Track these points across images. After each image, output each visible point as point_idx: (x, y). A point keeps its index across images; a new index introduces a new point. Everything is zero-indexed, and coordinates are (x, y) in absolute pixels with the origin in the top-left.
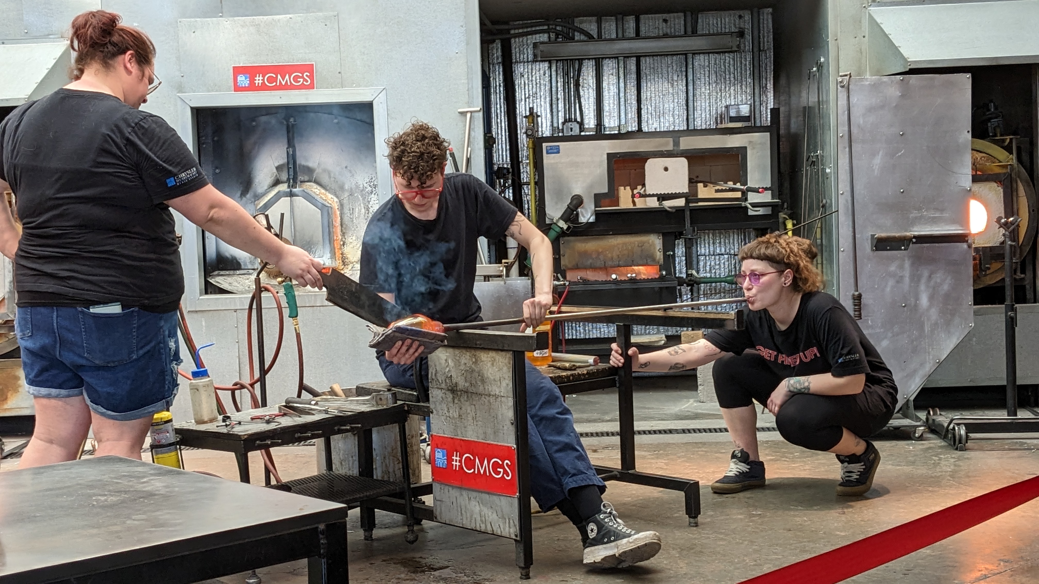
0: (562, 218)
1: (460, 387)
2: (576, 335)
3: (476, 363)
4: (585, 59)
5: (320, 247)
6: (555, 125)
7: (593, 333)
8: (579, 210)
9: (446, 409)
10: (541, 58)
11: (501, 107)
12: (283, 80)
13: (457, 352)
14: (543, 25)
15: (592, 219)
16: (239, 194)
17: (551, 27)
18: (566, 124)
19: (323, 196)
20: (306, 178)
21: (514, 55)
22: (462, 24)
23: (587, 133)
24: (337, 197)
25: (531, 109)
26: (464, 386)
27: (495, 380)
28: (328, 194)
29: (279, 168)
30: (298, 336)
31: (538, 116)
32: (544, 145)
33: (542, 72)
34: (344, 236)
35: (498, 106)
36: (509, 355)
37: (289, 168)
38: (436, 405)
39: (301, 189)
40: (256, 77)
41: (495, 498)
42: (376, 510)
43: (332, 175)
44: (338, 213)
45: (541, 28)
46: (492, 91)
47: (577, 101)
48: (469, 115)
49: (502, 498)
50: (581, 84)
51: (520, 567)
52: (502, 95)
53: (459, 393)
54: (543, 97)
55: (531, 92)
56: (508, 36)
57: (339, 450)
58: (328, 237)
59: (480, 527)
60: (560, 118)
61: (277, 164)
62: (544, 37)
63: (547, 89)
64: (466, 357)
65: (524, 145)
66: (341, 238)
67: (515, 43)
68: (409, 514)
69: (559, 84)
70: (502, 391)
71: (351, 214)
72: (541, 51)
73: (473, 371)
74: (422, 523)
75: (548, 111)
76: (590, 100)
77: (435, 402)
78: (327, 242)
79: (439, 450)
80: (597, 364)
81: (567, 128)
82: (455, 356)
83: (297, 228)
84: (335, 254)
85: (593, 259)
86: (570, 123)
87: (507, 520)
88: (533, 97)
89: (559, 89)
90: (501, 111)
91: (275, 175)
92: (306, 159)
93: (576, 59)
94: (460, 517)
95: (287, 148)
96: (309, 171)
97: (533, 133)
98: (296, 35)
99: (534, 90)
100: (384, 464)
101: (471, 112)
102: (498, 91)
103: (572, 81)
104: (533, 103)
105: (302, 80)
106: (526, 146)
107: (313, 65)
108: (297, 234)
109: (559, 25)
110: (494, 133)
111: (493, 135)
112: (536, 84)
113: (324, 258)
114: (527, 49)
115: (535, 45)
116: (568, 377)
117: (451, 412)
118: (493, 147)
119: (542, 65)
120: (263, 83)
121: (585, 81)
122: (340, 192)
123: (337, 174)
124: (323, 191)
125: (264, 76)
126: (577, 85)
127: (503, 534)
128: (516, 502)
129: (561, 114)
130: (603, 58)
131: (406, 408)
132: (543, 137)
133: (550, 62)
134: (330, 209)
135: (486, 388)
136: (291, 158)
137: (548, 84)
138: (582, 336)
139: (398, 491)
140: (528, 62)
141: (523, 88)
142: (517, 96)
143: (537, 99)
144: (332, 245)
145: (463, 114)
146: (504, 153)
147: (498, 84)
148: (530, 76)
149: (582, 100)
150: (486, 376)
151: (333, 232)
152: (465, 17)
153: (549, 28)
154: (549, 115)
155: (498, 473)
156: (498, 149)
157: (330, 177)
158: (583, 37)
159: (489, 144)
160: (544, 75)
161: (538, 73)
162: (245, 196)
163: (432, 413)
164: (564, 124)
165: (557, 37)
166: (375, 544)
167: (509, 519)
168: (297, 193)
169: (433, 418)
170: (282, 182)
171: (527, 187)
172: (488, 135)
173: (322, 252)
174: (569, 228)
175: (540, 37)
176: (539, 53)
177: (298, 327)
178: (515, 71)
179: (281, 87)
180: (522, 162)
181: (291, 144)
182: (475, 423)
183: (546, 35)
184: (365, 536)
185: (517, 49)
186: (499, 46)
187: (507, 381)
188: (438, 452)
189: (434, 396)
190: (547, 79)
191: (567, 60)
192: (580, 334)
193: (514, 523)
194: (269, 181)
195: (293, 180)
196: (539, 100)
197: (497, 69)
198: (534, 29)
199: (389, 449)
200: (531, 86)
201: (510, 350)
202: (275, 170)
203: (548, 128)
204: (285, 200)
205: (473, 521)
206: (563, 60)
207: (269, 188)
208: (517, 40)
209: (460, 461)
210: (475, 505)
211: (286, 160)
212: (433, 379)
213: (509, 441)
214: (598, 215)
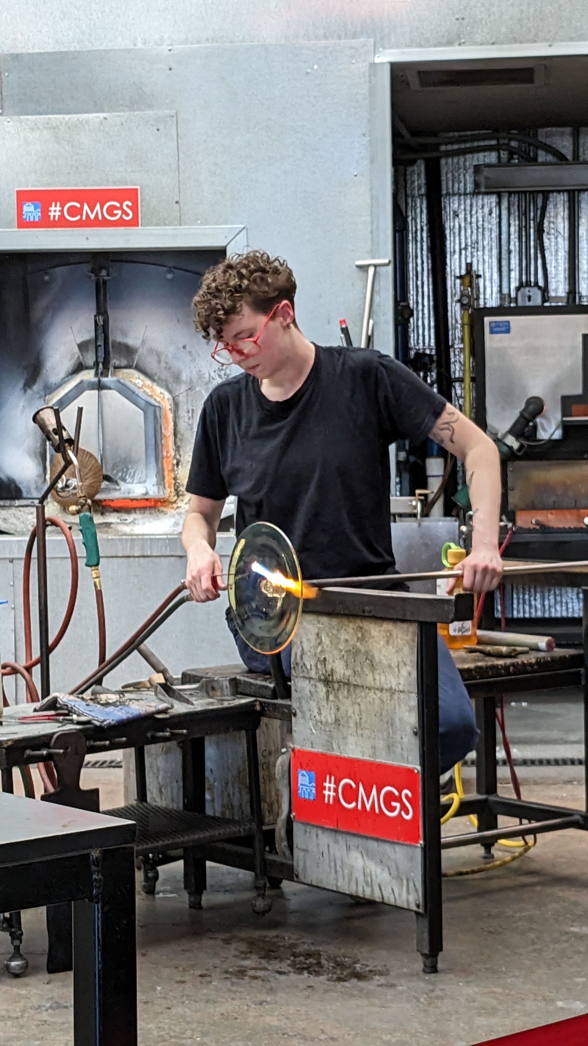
0: (511, 431)
1: (337, 677)
2: (530, 613)
3: (362, 639)
4: (552, 192)
5: (142, 466)
6: (505, 291)
7: (556, 610)
8: (538, 420)
9: (316, 710)
10: (486, 188)
11: (423, 263)
12: (92, 212)
13: (335, 622)
14: (490, 139)
15: (558, 435)
16: (21, 384)
17: (502, 142)
18: (522, 289)
19: (148, 390)
20: (124, 362)
21: (444, 183)
22: (364, 131)
23: (553, 304)
24: (170, 392)
25: (469, 266)
26: (344, 674)
27: (390, 666)
28: (155, 386)
29: (82, 346)
30: (99, 594)
31: (478, 276)
32: (487, 320)
33: (486, 210)
34: (179, 451)
35: (419, 261)
36: (413, 628)
37: (97, 347)
38: (300, 703)
39: (114, 379)
40: (51, 206)
41: (387, 848)
42: (209, 864)
43: (163, 358)
44: (170, 416)
45: (487, 143)
46: (410, 238)
47: (539, 255)
48: (371, 271)
49: (398, 848)
50: (546, 229)
51: (423, 955)
52: (425, 244)
53: (336, 686)
54: (487, 249)
55: (469, 240)
56: (435, 154)
57: (158, 770)
58: (154, 453)
59: (364, 891)
60: (512, 280)
61: (79, 340)
62: (492, 158)
63: (493, 236)
64: (348, 630)
65: (456, 321)
66: (173, 454)
67: (446, 165)
68: (258, 871)
69: (512, 229)
70: (402, 682)
71: (189, 418)
72: (487, 178)
73: (357, 652)
74: (282, 885)
75: (495, 269)
76: (560, 254)
77: (299, 699)
78: (153, 459)
79: (304, 772)
80: (552, 648)
81: (523, 296)
82: (332, 628)
83: (108, 437)
84: (164, 478)
85: (557, 496)
86: (527, 289)
87: (405, 882)
88: (472, 248)
89: (512, 237)
90: (423, 269)
91: (76, 356)
92: (125, 334)
93: (538, 192)
94: (333, 876)
95: (95, 316)
96: (128, 351)
97: (470, 301)
98: (112, 144)
99: (474, 237)
100: (226, 793)
101: (376, 266)
102: (419, 239)
103: (532, 225)
104: (472, 256)
105: (119, 212)
106: (460, 322)
107: (137, 189)
108: (108, 447)
109: (516, 140)
110: (411, 302)
111: (409, 304)
112: (478, 228)
113: (147, 484)
114: (464, 175)
115: (477, 169)
116: (506, 668)
117: (324, 713)
118: (408, 322)
119: (486, 199)
120: (62, 216)
121: (552, 225)
122: (174, 385)
123: (170, 356)
124: (148, 382)
125: (62, 206)
126: (540, 231)
127: (399, 904)
128: (418, 854)
129: (515, 275)
130: (580, 191)
131: (258, 708)
132: (485, 308)
133: (499, 195)
134: (157, 410)
135: (377, 677)
136: (100, 331)
137: (495, 228)
138: (539, 614)
139: (242, 834)
140: (465, 194)
141: (457, 234)
142: (448, 245)
143: (478, 250)
144: (160, 465)
145: (364, 268)
146: (426, 333)
147: (419, 227)
148: (468, 216)
149: (547, 254)
150: (377, 659)
151: (162, 445)
152: (369, 121)
153: (498, 143)
154: (496, 276)
155: (392, 809)
156: (418, 326)
157: (159, 362)
158: (550, 158)
159: (403, 317)
160: (490, 214)
161: (480, 211)
162: (30, 387)
163: (295, 715)
164: (518, 289)
165: (511, 158)
166: (206, 915)
167: (408, 880)
168: (109, 384)
169: (295, 723)
170: (87, 368)
171: (461, 386)
172: (402, 304)
173: (144, 475)
174: (521, 447)
175: (484, 157)
176: (482, 180)
177: (100, 582)
178: (445, 207)
179: (88, 223)
180: (453, 346)
181: (101, 311)
182: (360, 732)
183: (494, 155)
184: (190, 902)
185: (450, 175)
186: (423, 168)
187: (409, 668)
188: (303, 775)
189: (298, 690)
190: (495, 221)
191: (525, 192)
192: (536, 611)
193: (415, 885)
194: (67, 365)
195: (103, 364)
196: (480, 253)
197: (418, 205)
198: (475, 144)
199: (235, 772)
200: (469, 231)
201: (414, 621)
202: (76, 349)
203: (494, 296)
204: (90, 396)
205: (353, 882)
206: (518, 192)
207: (67, 376)
208: (450, 161)
209: (336, 790)
210: (357, 858)
211: (93, 334)
212: (297, 664)
213: (410, 759)
214: (566, 428)
